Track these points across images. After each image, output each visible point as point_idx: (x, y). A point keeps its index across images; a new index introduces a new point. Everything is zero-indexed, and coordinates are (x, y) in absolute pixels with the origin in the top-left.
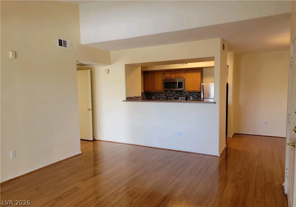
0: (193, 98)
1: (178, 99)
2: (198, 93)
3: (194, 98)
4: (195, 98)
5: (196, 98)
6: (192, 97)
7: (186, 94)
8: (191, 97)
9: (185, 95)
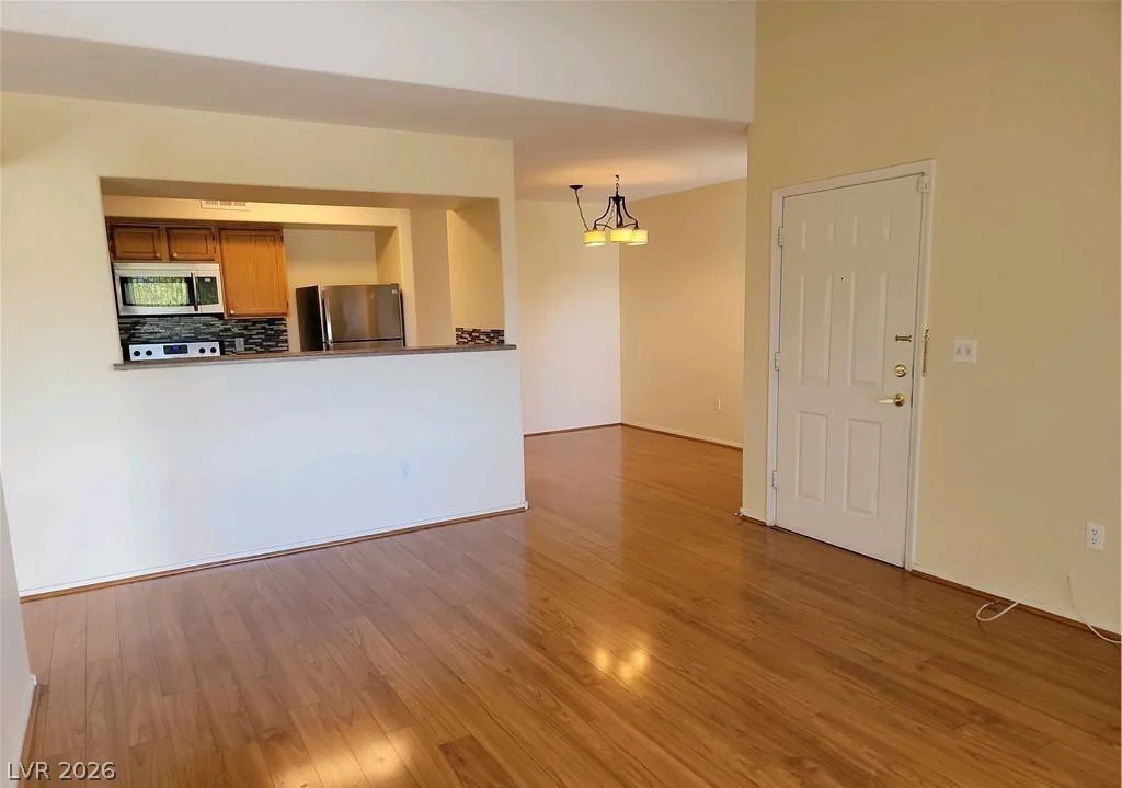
0: (246, 343)
1: (184, 350)
2: (265, 322)
3: (251, 344)
4: (254, 344)
5: (261, 345)
6: (242, 339)
7: (213, 330)
8: (240, 342)
9: (208, 334)
